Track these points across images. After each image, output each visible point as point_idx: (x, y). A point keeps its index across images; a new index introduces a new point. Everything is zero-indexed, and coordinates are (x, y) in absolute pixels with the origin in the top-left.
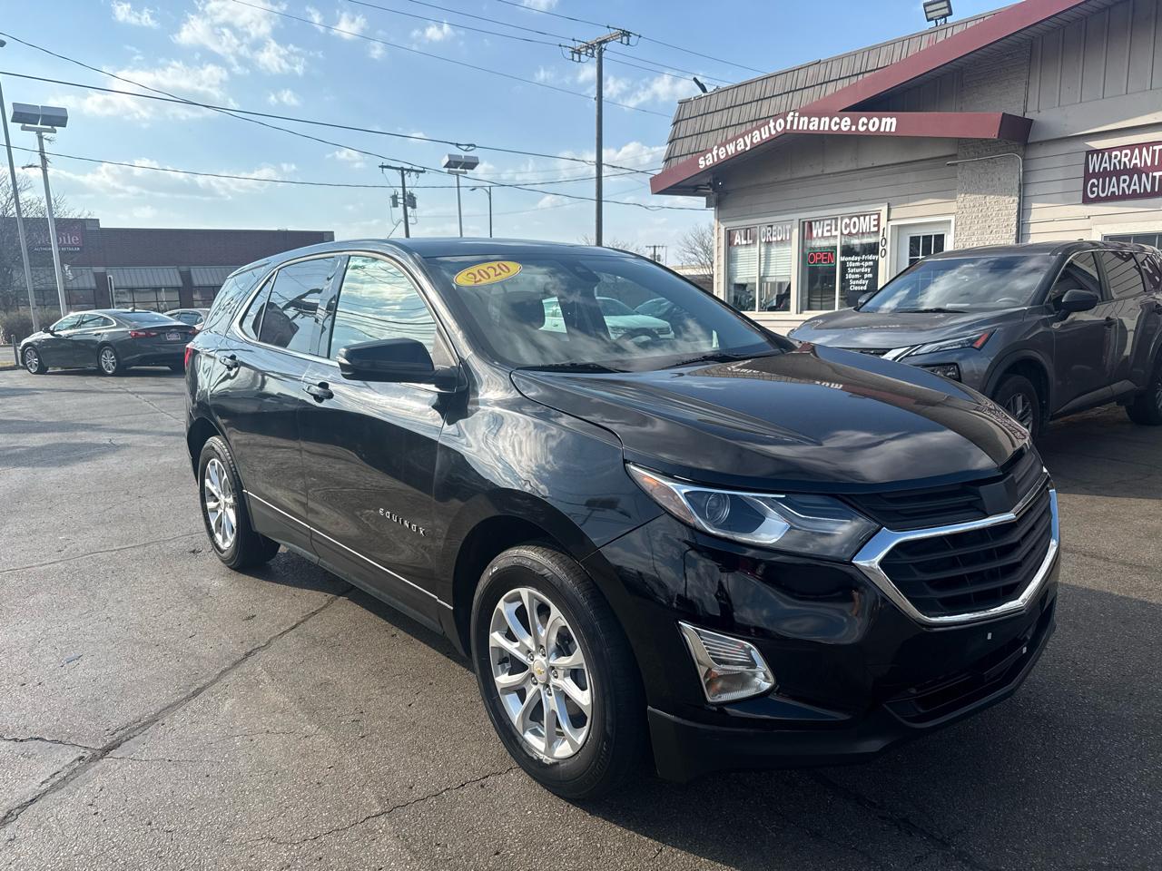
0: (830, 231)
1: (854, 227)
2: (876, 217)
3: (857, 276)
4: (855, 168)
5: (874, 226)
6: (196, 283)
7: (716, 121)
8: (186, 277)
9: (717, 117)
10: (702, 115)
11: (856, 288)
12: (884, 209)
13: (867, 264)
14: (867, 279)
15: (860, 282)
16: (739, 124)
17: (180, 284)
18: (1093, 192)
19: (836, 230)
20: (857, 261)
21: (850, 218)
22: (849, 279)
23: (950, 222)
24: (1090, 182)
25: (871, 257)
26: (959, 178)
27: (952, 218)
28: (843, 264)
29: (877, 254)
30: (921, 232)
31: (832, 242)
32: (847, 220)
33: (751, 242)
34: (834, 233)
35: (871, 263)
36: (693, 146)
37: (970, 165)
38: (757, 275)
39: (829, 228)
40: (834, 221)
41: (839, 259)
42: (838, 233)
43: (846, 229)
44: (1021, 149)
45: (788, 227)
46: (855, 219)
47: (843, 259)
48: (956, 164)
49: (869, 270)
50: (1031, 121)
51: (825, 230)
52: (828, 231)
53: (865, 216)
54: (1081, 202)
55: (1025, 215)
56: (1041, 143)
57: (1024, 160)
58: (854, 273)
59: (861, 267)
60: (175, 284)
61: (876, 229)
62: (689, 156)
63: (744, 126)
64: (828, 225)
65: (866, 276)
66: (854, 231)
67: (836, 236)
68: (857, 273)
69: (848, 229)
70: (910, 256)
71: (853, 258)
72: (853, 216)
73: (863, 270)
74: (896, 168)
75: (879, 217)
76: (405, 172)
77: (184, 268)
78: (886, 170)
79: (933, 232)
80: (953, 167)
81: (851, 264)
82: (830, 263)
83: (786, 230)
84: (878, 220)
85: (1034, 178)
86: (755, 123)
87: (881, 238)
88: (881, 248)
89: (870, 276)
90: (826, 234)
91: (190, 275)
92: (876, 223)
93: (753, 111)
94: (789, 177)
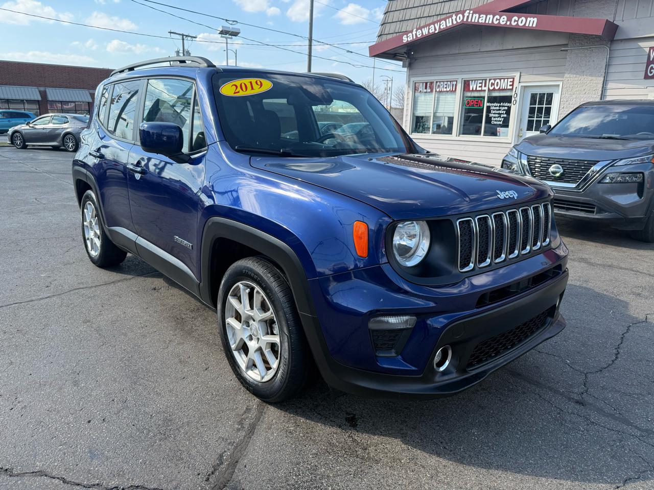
0: (481, 87)
1: (497, 85)
2: (512, 80)
3: (497, 115)
4: (501, 49)
5: (510, 85)
6: (50, 98)
7: (414, 13)
8: (44, 94)
9: (414, 11)
10: (404, 9)
11: (495, 123)
12: (517, 75)
13: (503, 108)
14: (503, 117)
15: (499, 119)
16: (428, 16)
17: (40, 99)
18: (651, 73)
19: (485, 86)
20: (497, 106)
21: (495, 80)
22: (491, 117)
23: (559, 86)
24: (650, 67)
25: (506, 104)
26: (568, 59)
27: (561, 84)
28: (488, 108)
29: (511, 103)
30: (538, 91)
31: (482, 94)
32: (492, 81)
33: (430, 90)
34: (483, 88)
35: (506, 108)
36: (397, 28)
37: (577, 51)
38: (432, 112)
39: (481, 85)
40: (484, 81)
41: (486, 104)
42: (486, 89)
43: (492, 86)
44: (609, 43)
45: (455, 83)
46: (498, 81)
47: (489, 104)
48: (567, 50)
49: (505, 112)
50: (617, 26)
51: (478, 87)
52: (479, 87)
53: (504, 79)
54: (643, 78)
55: (607, 83)
56: (621, 40)
57: (610, 50)
58: (494, 114)
59: (500, 110)
60: (36, 99)
61: (511, 87)
62: (395, 35)
63: (432, 18)
64: (480, 83)
65: (502, 116)
66: (497, 88)
67: (485, 90)
68: (496, 114)
69: (493, 86)
70: (531, 105)
71: (495, 104)
72: (497, 79)
73: (501, 112)
74: (527, 51)
75: (513, 81)
76: (184, 37)
77: (42, 89)
78: (521, 51)
79: (546, 91)
80: (565, 52)
81: (493, 108)
82: (480, 106)
83: (453, 85)
84: (513, 82)
85: (615, 61)
86: (439, 16)
87: (514, 93)
88: (513, 99)
89: (505, 116)
90: (478, 89)
91: (46, 93)
92: (511, 83)
93: (439, 9)
94: (457, 52)
